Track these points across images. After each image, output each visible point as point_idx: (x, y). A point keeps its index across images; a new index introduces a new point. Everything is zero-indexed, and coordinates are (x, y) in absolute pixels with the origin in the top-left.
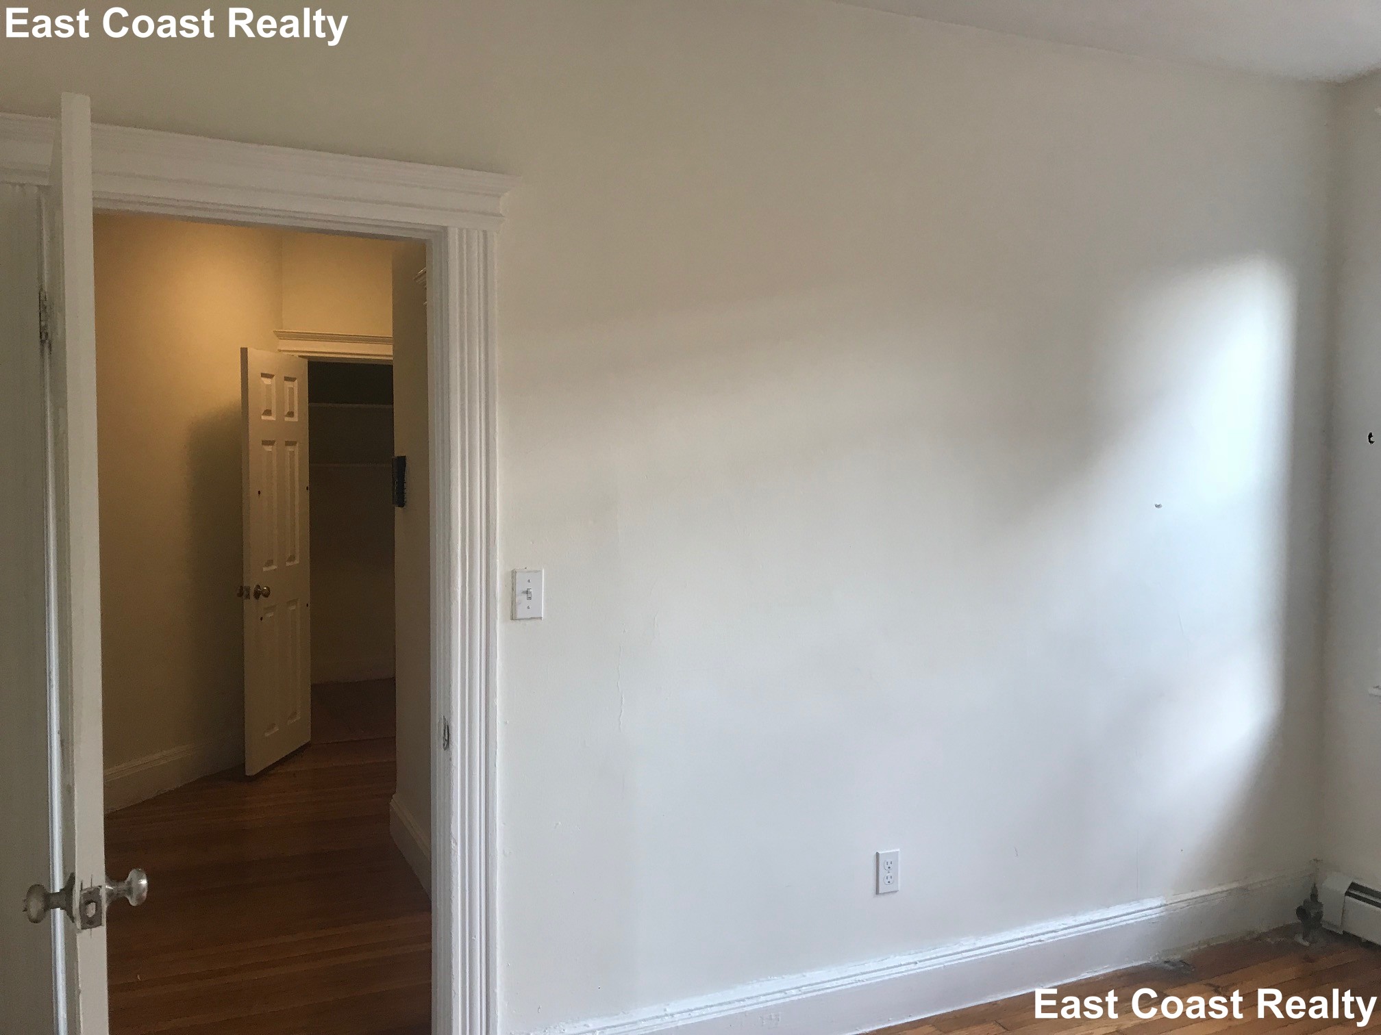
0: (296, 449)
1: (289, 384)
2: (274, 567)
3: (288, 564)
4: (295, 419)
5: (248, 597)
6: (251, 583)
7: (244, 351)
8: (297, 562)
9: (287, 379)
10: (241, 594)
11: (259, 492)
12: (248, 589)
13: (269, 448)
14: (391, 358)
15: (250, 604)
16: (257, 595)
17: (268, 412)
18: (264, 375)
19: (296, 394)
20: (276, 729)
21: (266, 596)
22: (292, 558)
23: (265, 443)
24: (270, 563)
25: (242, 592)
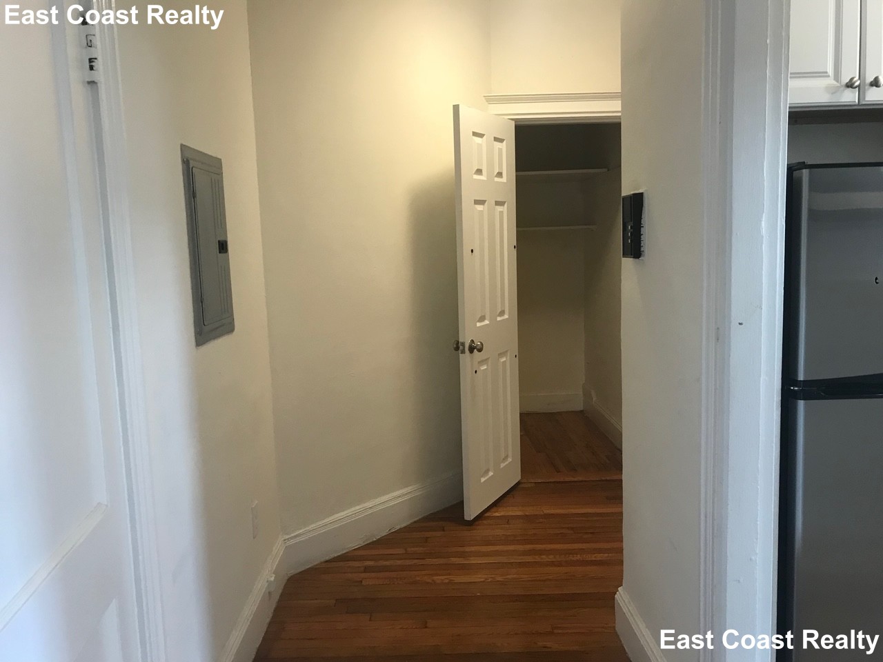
0: (504, 209)
1: (498, 145)
2: (487, 322)
3: (499, 319)
4: (504, 180)
5: (463, 352)
6: (466, 338)
7: (456, 109)
8: (506, 316)
9: (496, 139)
10: (457, 349)
11: (472, 251)
12: (463, 344)
13: (480, 208)
14: (620, 114)
15: (465, 359)
16: (471, 349)
17: (479, 172)
18: (475, 134)
19: (505, 155)
20: (491, 474)
21: (480, 350)
22: (502, 313)
23: (477, 202)
24: (482, 319)
25: (458, 347)
